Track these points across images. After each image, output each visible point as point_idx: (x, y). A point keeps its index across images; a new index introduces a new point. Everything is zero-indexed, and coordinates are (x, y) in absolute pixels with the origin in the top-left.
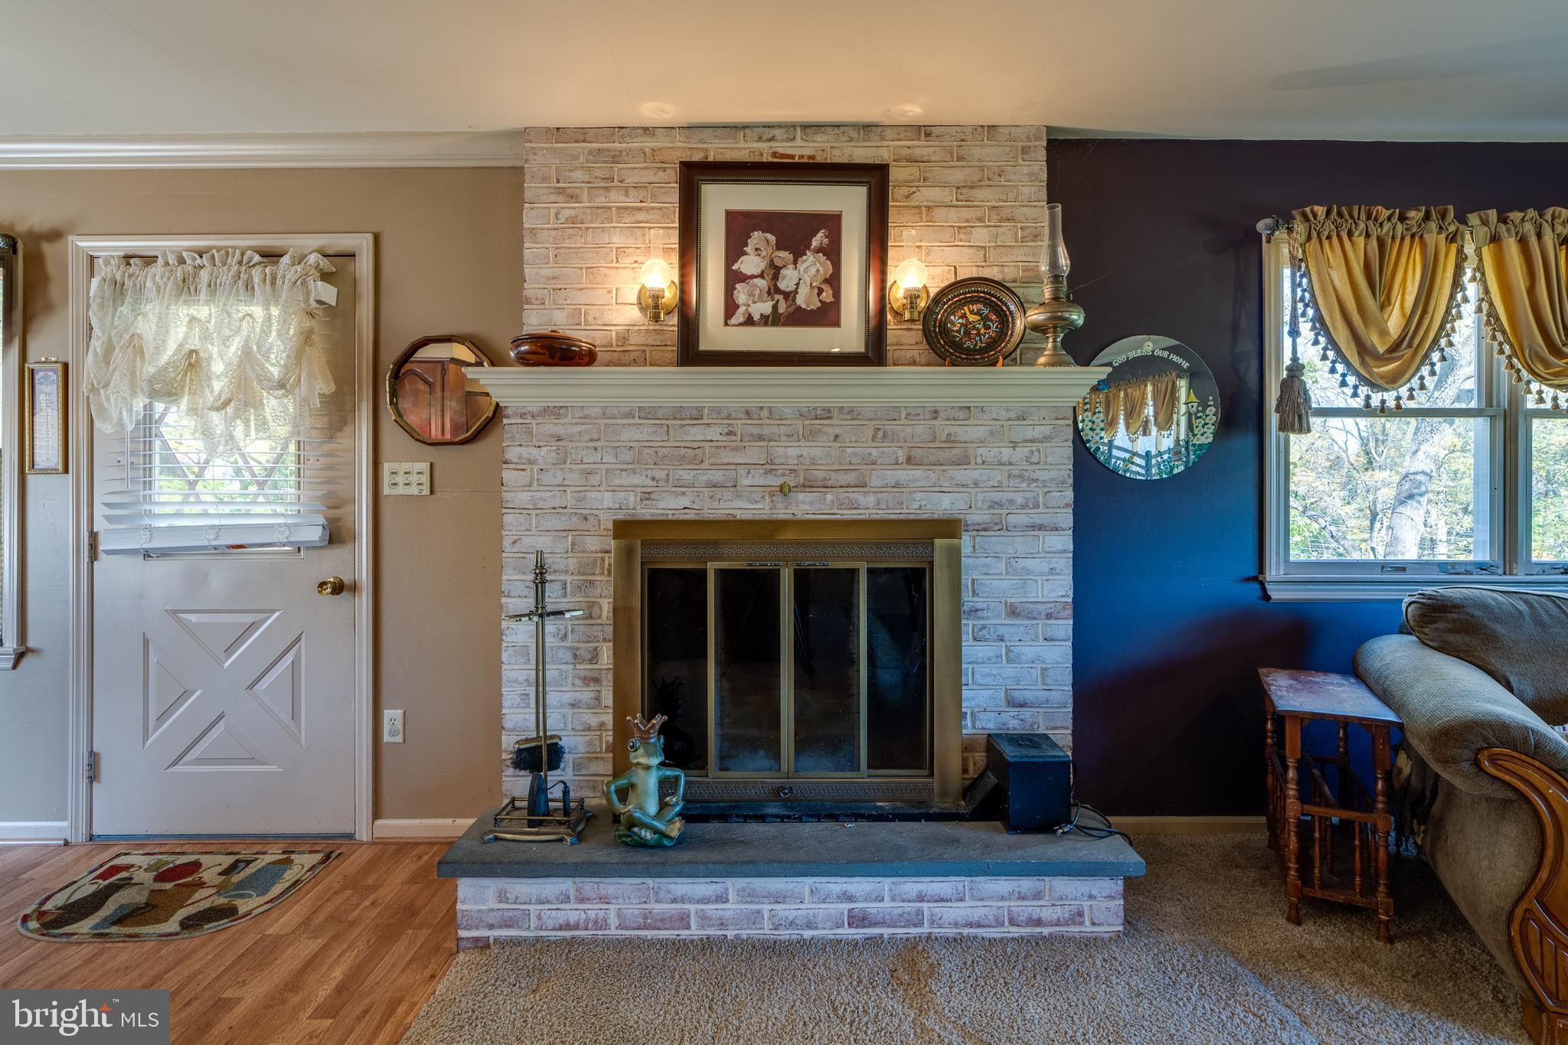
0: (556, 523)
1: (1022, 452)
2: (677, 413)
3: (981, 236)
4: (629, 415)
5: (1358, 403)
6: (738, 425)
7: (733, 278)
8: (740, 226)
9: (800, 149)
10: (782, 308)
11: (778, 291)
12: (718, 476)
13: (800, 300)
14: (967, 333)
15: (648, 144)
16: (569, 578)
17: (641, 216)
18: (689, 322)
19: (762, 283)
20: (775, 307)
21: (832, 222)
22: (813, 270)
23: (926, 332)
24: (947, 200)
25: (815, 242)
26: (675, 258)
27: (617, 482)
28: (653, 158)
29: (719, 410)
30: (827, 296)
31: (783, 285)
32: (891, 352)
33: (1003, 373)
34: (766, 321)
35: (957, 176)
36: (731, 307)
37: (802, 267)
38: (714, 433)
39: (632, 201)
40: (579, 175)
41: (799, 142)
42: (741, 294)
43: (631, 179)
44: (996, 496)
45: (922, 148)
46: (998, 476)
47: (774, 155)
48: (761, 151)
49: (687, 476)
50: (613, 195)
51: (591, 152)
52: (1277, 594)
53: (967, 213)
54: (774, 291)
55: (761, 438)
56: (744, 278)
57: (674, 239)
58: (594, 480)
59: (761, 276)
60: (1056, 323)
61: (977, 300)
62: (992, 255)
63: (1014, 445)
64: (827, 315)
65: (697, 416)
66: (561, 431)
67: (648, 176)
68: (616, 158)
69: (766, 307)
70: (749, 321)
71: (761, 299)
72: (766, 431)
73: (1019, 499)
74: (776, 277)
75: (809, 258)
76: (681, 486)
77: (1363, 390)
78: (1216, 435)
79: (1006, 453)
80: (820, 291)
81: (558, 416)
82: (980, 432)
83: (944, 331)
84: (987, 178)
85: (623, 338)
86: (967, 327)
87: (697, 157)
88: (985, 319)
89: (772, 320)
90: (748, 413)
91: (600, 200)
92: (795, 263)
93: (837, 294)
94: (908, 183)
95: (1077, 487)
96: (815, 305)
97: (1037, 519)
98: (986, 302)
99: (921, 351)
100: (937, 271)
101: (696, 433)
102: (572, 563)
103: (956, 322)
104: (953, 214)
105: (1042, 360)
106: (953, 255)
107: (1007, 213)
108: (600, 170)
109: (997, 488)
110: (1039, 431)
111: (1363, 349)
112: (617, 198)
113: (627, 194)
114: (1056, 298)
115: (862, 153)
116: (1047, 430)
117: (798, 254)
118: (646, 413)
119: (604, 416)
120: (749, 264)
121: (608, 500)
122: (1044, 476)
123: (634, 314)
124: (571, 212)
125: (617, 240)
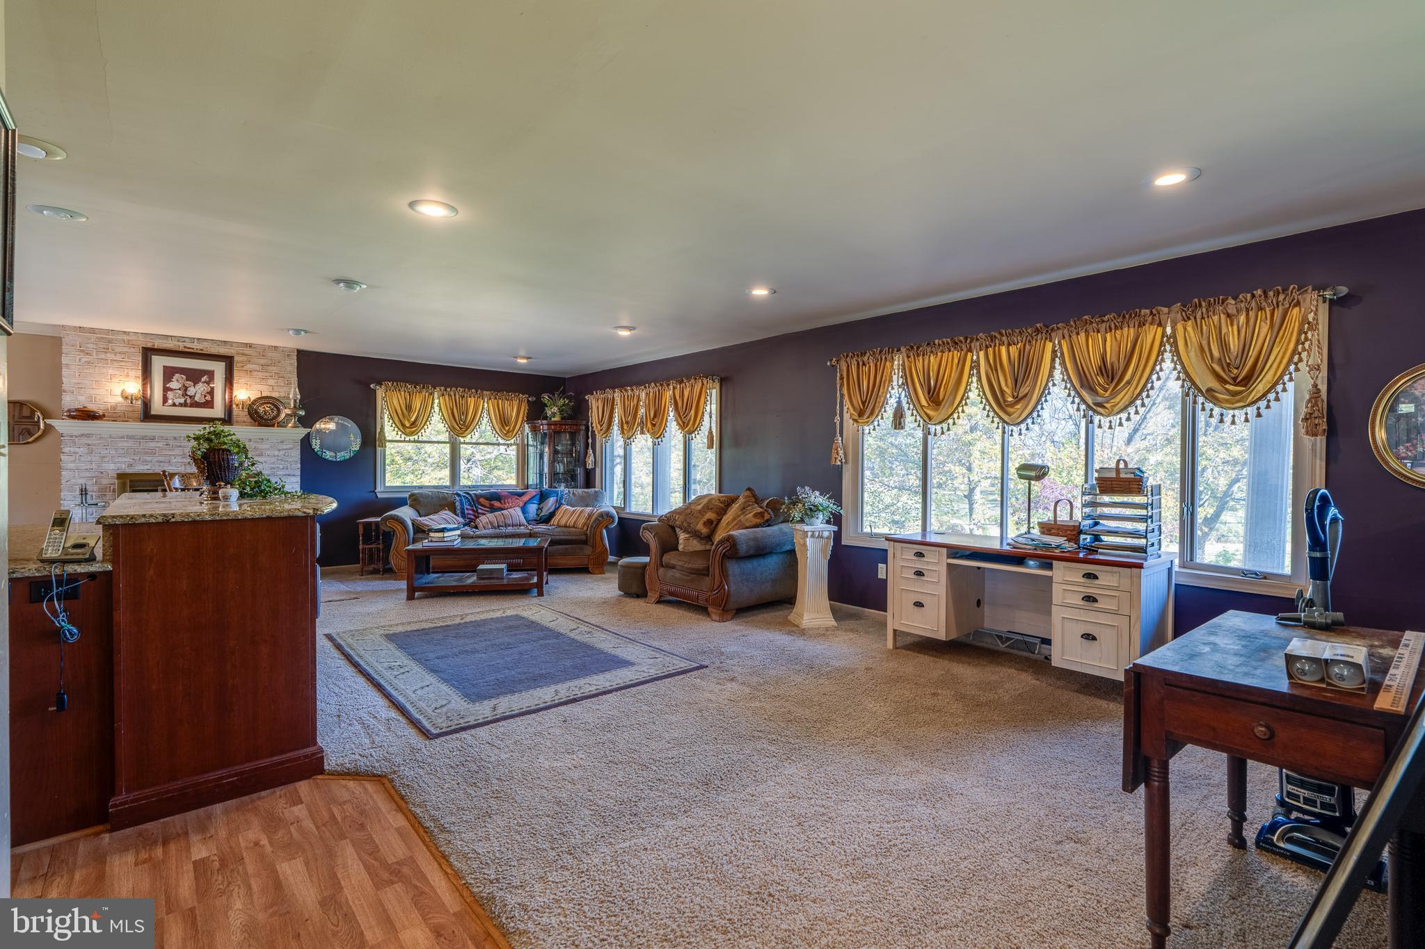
0: (88, 474)
1: (282, 453)
2: (144, 438)
3: (271, 382)
4: (123, 437)
5: (403, 439)
6: (171, 443)
7: (166, 390)
8: (169, 373)
9: (196, 347)
10: (189, 401)
11: (186, 395)
12: (162, 459)
13: (197, 399)
14: (265, 413)
15: (126, 338)
16: (94, 494)
17: (122, 364)
18: (147, 404)
19: (180, 392)
20: (185, 401)
21: (211, 374)
22: (202, 389)
23: (249, 413)
24: (258, 369)
25: (203, 380)
26: (140, 381)
27: (117, 460)
28: (130, 344)
29: (162, 437)
30: (208, 398)
31: (189, 393)
32: (235, 418)
33: (275, 430)
34: (181, 405)
35: (263, 361)
36: (165, 400)
37: (197, 387)
38: (160, 445)
39: (118, 357)
40: (91, 346)
41: (196, 344)
42: (170, 394)
43: (118, 350)
44: (273, 466)
45: (247, 351)
46: (274, 459)
47: (185, 347)
48: (180, 346)
49: (149, 459)
50: (109, 355)
51: (97, 338)
52: (380, 496)
53: (267, 374)
54: (185, 395)
55: (180, 446)
56: (171, 390)
57: (139, 373)
58: (106, 459)
59: (180, 389)
60: (294, 414)
61: (269, 403)
62: (275, 388)
63: (279, 450)
64: (209, 404)
65: (153, 439)
66: (90, 442)
67: (125, 349)
68: (110, 341)
69: (182, 401)
70: (174, 405)
71: (179, 397)
72: (182, 444)
73: (281, 467)
74: (186, 390)
75: (201, 384)
76: (146, 462)
77: (403, 436)
78: (360, 447)
79: (276, 453)
80: (205, 396)
81: (89, 437)
82: (268, 446)
83: (256, 412)
84: (273, 363)
85: (114, 408)
86: (265, 412)
87: (149, 345)
88: (272, 409)
89: (185, 405)
90: (175, 438)
91: (102, 356)
92: (194, 386)
93: (212, 397)
94: (242, 362)
95: (302, 463)
96: (203, 401)
97: (290, 473)
98: (273, 404)
99: (248, 419)
100: (254, 392)
101: (152, 444)
102: (95, 488)
103: (261, 410)
104: (260, 374)
105: (290, 425)
106: (260, 387)
107: (281, 375)
108: (102, 345)
109: (274, 463)
110: (288, 447)
111: (403, 425)
112: (110, 356)
113: (115, 355)
114: (295, 407)
115: (223, 351)
116: (291, 446)
117: (195, 383)
118: (129, 437)
119: (110, 437)
120: (174, 385)
121: (112, 466)
122: (290, 460)
123: (120, 399)
124: (86, 359)
125: (110, 371)
